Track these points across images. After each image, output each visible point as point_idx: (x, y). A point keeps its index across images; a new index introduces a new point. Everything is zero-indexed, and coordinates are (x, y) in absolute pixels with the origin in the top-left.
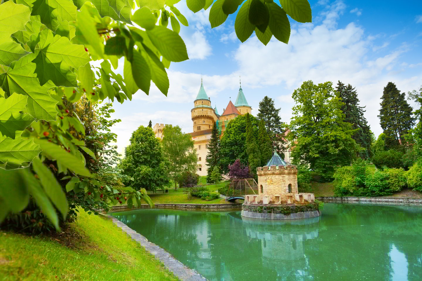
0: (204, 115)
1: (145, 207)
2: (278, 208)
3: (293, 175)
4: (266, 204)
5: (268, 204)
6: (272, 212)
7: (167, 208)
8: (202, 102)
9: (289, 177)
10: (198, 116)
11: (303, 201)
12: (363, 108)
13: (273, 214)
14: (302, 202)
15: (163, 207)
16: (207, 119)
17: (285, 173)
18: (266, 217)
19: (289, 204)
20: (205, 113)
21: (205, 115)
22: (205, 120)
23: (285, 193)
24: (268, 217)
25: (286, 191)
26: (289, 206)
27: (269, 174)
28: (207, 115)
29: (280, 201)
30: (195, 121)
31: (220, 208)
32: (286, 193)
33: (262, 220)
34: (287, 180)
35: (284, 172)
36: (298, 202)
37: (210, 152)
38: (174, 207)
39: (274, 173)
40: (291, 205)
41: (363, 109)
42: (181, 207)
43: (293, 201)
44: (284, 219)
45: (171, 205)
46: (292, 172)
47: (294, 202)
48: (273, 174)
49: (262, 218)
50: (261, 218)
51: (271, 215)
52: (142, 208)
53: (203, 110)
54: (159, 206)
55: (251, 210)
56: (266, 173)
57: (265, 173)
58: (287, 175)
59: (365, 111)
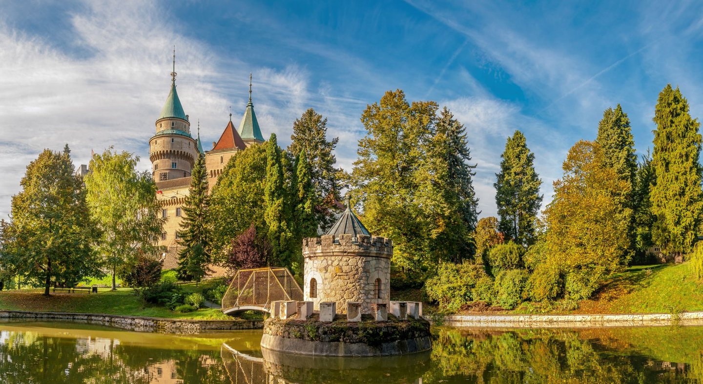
0: (174, 151)
1: (48, 318)
2: (355, 330)
3: (385, 260)
4: (328, 320)
5: (331, 320)
6: (341, 340)
7: (93, 322)
8: (173, 123)
9: (377, 263)
10: (164, 151)
11: (406, 316)
12: (472, 167)
13: (342, 345)
14: (404, 317)
15: (86, 321)
16: (180, 160)
17: (369, 253)
18: (327, 351)
19: (379, 322)
20: (178, 146)
21: (178, 151)
22: (177, 162)
23: (367, 298)
24: (331, 352)
25: (369, 293)
26: (379, 325)
27: (335, 254)
28: (181, 152)
29: (359, 315)
30: (157, 162)
31: (207, 328)
32: (369, 299)
33: (316, 357)
34: (374, 270)
35: (369, 251)
36: (396, 317)
37: (186, 216)
38: (108, 321)
39: (345, 252)
40: (383, 325)
41: (472, 169)
42: (123, 322)
43: (387, 316)
44: (367, 356)
45: (102, 318)
46: (385, 253)
47: (389, 318)
48: (345, 254)
49: (317, 353)
50: (314, 353)
51: (337, 346)
52: (43, 319)
53: (173, 140)
54: (76, 317)
55: (289, 333)
56: (328, 251)
57: (325, 251)
58: (374, 258)
59: (474, 173)
